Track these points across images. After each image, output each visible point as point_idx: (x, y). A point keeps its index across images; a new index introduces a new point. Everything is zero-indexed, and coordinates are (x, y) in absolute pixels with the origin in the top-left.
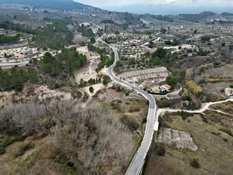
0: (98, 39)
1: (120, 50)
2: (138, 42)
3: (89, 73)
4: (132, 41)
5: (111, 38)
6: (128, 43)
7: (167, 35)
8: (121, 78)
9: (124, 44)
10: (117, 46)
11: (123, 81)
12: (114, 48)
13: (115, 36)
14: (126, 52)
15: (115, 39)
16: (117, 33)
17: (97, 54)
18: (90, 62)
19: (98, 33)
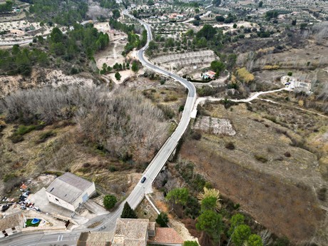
0: (124, 12)
1: (155, 27)
2: (179, 18)
3: (113, 58)
4: (171, 16)
5: (142, 10)
6: (165, 18)
7: (222, 9)
8: (155, 64)
9: (160, 20)
10: (150, 22)
11: (158, 66)
12: (146, 25)
13: (148, 7)
14: (163, 30)
15: (148, 13)
16: (151, 4)
17: (123, 33)
18: (113, 44)
19: (123, 3)
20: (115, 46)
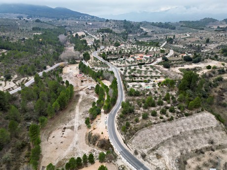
0: (94, 54)
2: (147, 59)
3: (72, 128)
4: (138, 57)
5: (110, 52)
6: (133, 60)
8: (136, 153)
9: (128, 62)
10: (119, 64)
11: (141, 160)
12: (115, 68)
13: (115, 48)
15: (116, 54)
16: (117, 45)
17: (91, 78)
19: (94, 46)
20: (80, 100)
